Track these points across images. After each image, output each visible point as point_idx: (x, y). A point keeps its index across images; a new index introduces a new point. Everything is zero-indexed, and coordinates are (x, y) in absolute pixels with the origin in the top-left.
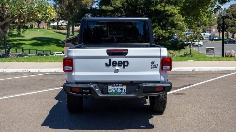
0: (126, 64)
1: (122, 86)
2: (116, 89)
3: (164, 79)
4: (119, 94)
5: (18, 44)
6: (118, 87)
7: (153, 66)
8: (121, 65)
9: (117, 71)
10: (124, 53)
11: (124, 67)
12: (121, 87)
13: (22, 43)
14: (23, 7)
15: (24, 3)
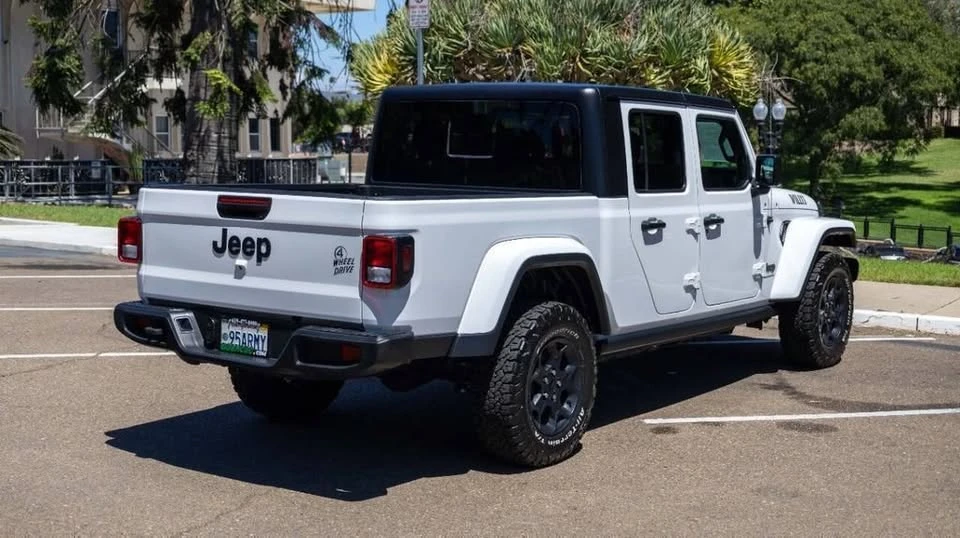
0: (264, 249)
1: (255, 327)
2: (240, 336)
3: (374, 318)
4: (248, 355)
5: (887, 203)
6: (247, 331)
7: (340, 265)
8: (251, 253)
9: (240, 272)
10: (258, 210)
11: (259, 260)
12: (253, 332)
13: (908, 197)
14: (589, 50)
15: (594, 36)
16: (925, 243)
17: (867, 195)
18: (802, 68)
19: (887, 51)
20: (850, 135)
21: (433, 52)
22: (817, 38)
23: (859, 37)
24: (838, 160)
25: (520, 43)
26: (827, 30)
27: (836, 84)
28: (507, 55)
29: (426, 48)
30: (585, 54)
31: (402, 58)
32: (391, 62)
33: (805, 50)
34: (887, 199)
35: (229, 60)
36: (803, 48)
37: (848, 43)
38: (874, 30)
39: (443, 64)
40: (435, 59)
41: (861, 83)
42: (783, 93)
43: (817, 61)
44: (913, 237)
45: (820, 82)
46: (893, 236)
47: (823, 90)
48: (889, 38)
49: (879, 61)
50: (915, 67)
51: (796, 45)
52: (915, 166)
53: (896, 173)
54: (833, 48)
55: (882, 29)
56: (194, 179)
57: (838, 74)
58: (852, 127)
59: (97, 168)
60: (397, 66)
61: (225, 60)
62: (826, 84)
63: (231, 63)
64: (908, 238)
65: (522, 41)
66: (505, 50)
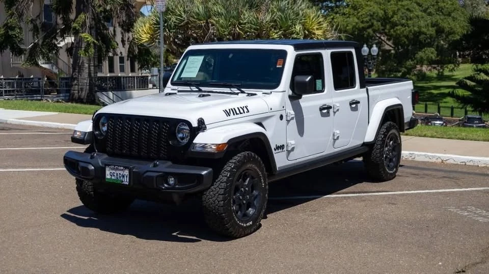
14: (242, 21)
15: (244, 15)
16: (454, 115)
17: (429, 91)
18: (395, 29)
19: (437, 21)
20: (421, 62)
21: (169, 23)
22: (403, 13)
23: (423, 14)
24: (415, 75)
25: (209, 19)
26: (408, 9)
27: (412, 37)
28: (203, 25)
29: (165, 21)
30: (240, 24)
31: (155, 26)
32: (150, 28)
33: (396, 19)
34: (438, 94)
35: (93, 28)
36: (395, 18)
37: (418, 17)
38: (432, 10)
39: (174, 29)
40: (170, 26)
41: (425, 36)
42: (387, 42)
43: (403, 25)
44: (448, 112)
45: (404, 36)
46: (439, 112)
47: (405, 40)
48: (439, 15)
49: (433, 26)
50: (452, 29)
51: (392, 17)
52: (454, 77)
53: (444, 81)
54: (411, 19)
55: (435, 9)
56: (77, 86)
57: (413, 32)
58: (422, 58)
59: (35, 81)
60: (153, 30)
61: (91, 28)
62: (407, 37)
63: (94, 29)
64: (446, 113)
65: (210, 17)
66: (202, 22)
